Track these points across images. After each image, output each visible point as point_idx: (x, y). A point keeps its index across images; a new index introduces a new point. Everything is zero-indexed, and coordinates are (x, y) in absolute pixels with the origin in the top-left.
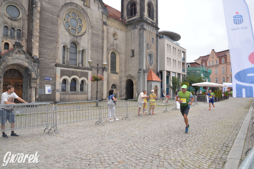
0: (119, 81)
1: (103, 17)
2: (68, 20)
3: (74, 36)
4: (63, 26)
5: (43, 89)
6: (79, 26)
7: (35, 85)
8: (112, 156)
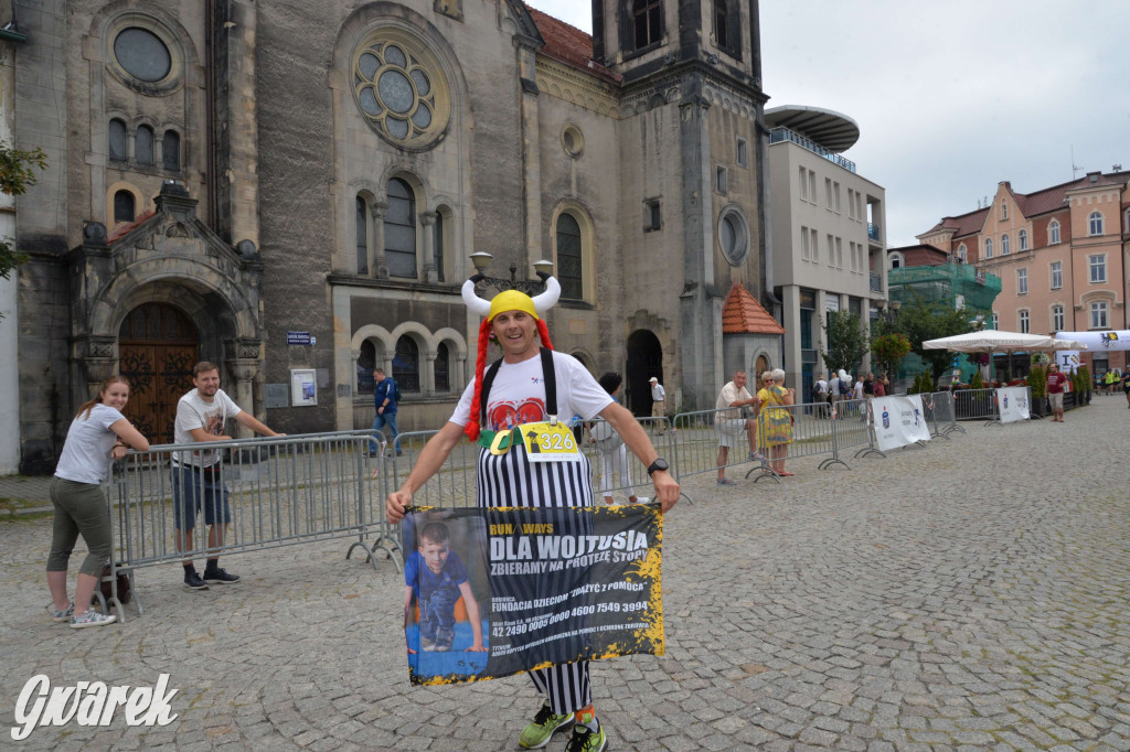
0: (598, 342)
1: (518, 60)
2: (372, 79)
3: (401, 149)
4: (355, 108)
5: (284, 387)
6: (421, 102)
7: (253, 370)
8: (699, 645)
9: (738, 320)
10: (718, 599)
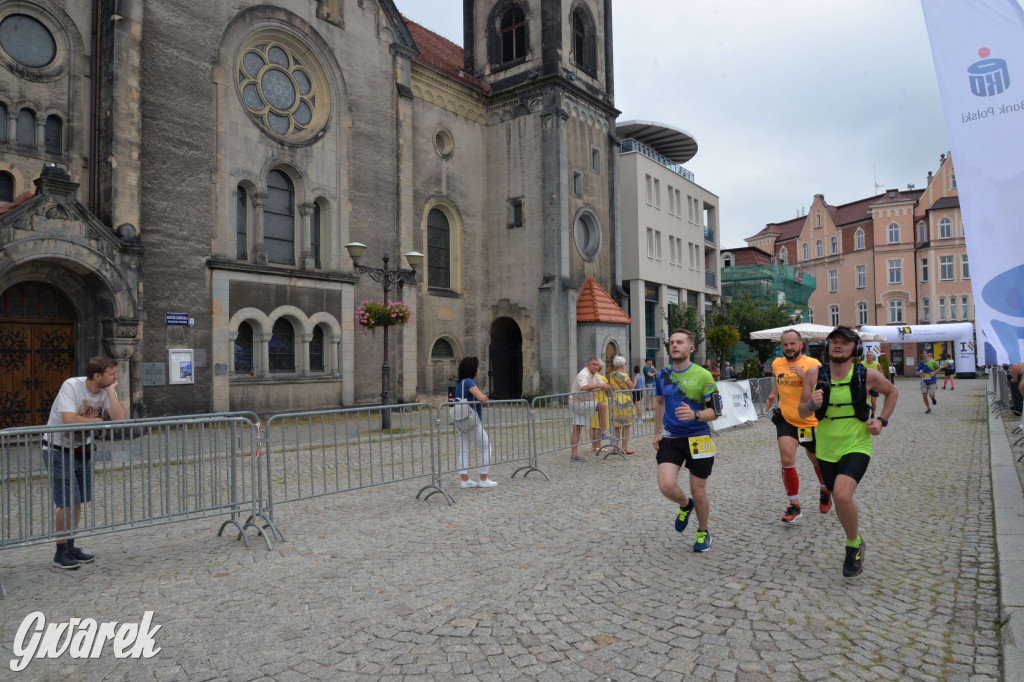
0: (463, 327)
1: (394, 67)
2: (255, 77)
3: (282, 143)
4: (238, 103)
5: (160, 365)
6: (302, 100)
7: (131, 349)
8: (554, 618)
9: (591, 310)
10: (572, 572)
